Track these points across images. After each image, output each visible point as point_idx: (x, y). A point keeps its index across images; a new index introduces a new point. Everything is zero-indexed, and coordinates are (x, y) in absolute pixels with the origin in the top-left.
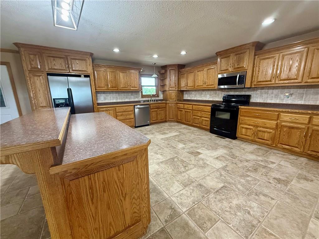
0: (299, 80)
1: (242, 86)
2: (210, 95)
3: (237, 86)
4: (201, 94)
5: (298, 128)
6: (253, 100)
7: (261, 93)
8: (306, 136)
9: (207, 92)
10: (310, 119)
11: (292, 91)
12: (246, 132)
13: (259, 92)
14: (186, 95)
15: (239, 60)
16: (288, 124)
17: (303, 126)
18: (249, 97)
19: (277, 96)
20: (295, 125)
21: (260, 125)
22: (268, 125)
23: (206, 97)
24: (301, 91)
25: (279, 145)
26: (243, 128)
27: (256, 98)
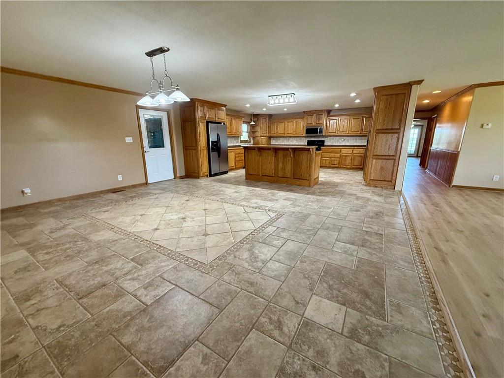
0: (347, 133)
1: (322, 134)
2: (297, 140)
3: (319, 134)
4: (289, 140)
5: (348, 156)
6: (325, 144)
7: (330, 139)
8: (351, 159)
9: (294, 139)
10: (353, 150)
11: (345, 138)
12: (325, 162)
13: (329, 138)
14: (274, 141)
15: (319, 119)
16: (345, 154)
17: (350, 155)
18: (323, 142)
19: (338, 141)
20: (347, 155)
21: (333, 157)
22: (336, 157)
23: (293, 142)
24: (348, 138)
25: (342, 166)
26: (323, 160)
27: (328, 142)
